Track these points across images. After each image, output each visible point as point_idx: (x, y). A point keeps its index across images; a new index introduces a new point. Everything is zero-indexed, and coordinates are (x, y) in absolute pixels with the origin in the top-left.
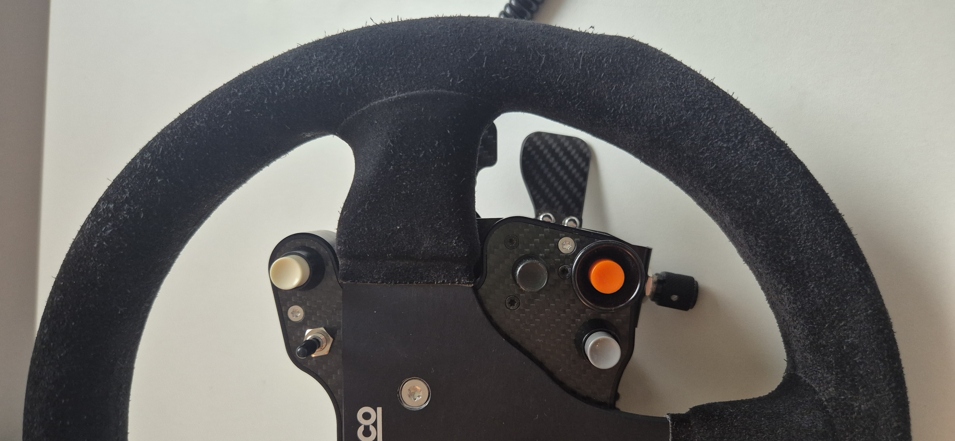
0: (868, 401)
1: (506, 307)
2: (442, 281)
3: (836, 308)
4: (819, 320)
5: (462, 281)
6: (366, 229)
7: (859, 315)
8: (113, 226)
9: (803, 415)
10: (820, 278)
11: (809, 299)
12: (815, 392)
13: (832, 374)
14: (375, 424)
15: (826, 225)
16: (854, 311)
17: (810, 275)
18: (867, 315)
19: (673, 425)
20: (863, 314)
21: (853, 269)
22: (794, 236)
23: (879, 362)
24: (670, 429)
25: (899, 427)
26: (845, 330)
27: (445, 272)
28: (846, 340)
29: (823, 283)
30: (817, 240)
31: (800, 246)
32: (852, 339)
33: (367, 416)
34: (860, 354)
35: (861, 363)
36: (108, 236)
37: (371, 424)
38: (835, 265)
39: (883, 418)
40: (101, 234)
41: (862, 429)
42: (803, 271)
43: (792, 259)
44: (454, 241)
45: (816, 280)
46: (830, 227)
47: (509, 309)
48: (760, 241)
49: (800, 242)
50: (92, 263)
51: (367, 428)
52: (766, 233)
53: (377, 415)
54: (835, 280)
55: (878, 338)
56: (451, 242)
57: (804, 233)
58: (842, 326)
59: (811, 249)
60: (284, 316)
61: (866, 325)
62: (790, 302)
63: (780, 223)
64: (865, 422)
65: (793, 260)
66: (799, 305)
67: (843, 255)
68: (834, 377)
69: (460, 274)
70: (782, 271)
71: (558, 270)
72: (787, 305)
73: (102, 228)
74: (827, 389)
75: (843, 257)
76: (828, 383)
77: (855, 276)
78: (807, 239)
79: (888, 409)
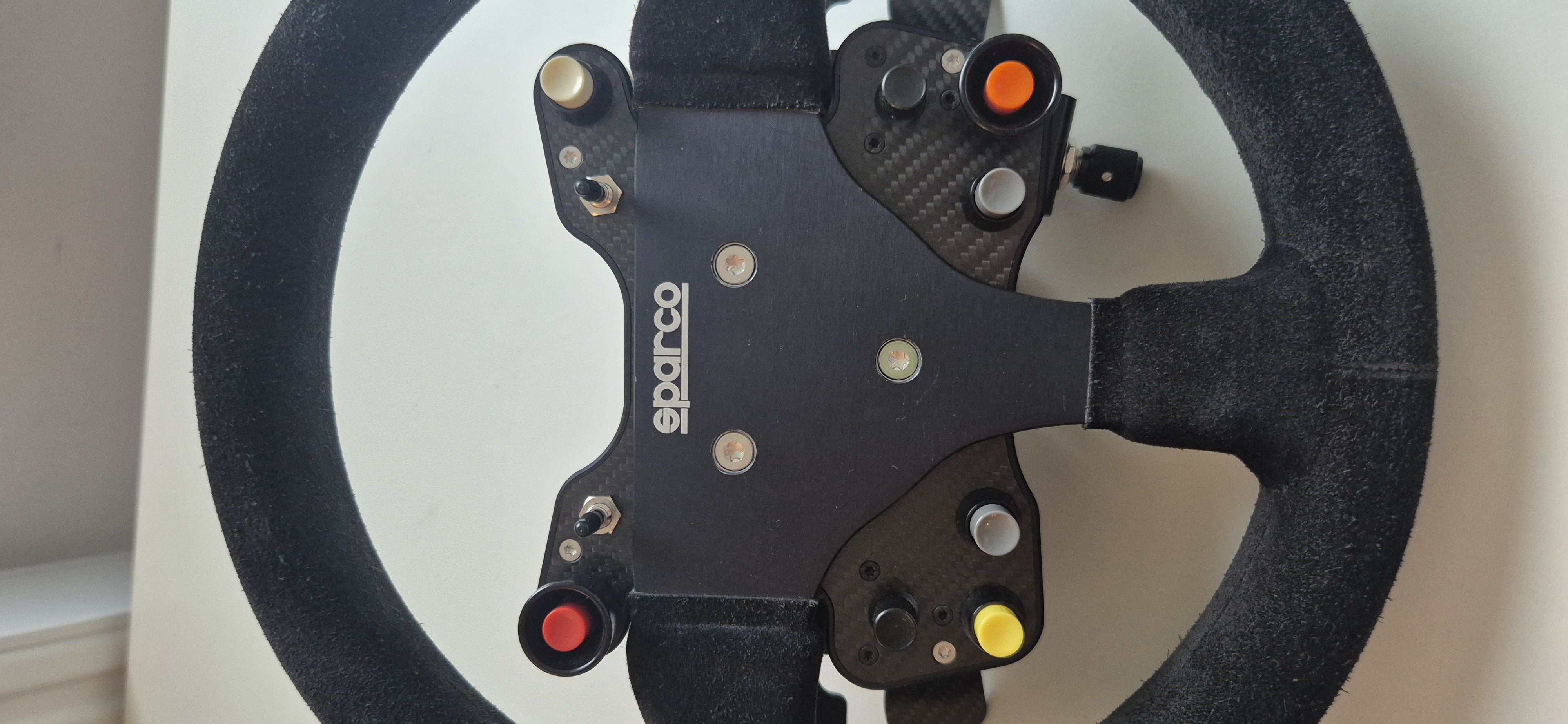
0: (1372, 257)
1: (865, 148)
2: (776, 104)
3: (1332, 127)
4: (1308, 148)
5: (805, 103)
6: (673, 24)
7: (1365, 135)
8: (327, 8)
9: (1281, 285)
10: (1312, 84)
11: (1295, 119)
12: (1300, 255)
13: (1324, 225)
14: (678, 307)
15: (1321, 7)
16: (1357, 130)
17: (1297, 82)
18: (1377, 137)
19: (1096, 309)
20: (1370, 133)
21: (1359, 71)
22: (1275, 24)
23: (1391, 202)
24: (1092, 315)
25: (1417, 296)
26: (1344, 157)
27: (781, 91)
28: (1345, 173)
29: (1315, 91)
30: (1308, 27)
31: (1284, 38)
32: (1354, 170)
33: (667, 295)
34: (1364, 191)
35: (1365, 204)
36: (319, 24)
37: (674, 307)
38: (1332, 63)
39: (1395, 282)
40: (310, 20)
41: (1362, 298)
42: (1287, 76)
43: (1272, 60)
44: (795, 42)
45: (1304, 88)
46: (1328, 11)
47: (869, 152)
48: (1228, 40)
49: (1284, 32)
50: (298, 61)
51: (667, 312)
52: (1237, 24)
53: (682, 293)
54: (1331, 85)
55: (1391, 169)
56: (792, 44)
57: (1290, 19)
58: (1341, 151)
59: (1299, 41)
60: (555, 162)
61: (1374, 150)
62: (1269, 132)
63: (1256, 6)
64: (1368, 286)
65: (1274, 62)
66: (1282, 132)
67: (1345, 50)
68: (1326, 230)
69: (802, 93)
70: (1258, 82)
71: (941, 96)
72: (1265, 139)
73: (311, 11)
74: (1316, 247)
75: (1345, 53)
76: (1318, 239)
77: (1362, 80)
78: (1293, 28)
79: (1401, 269)
